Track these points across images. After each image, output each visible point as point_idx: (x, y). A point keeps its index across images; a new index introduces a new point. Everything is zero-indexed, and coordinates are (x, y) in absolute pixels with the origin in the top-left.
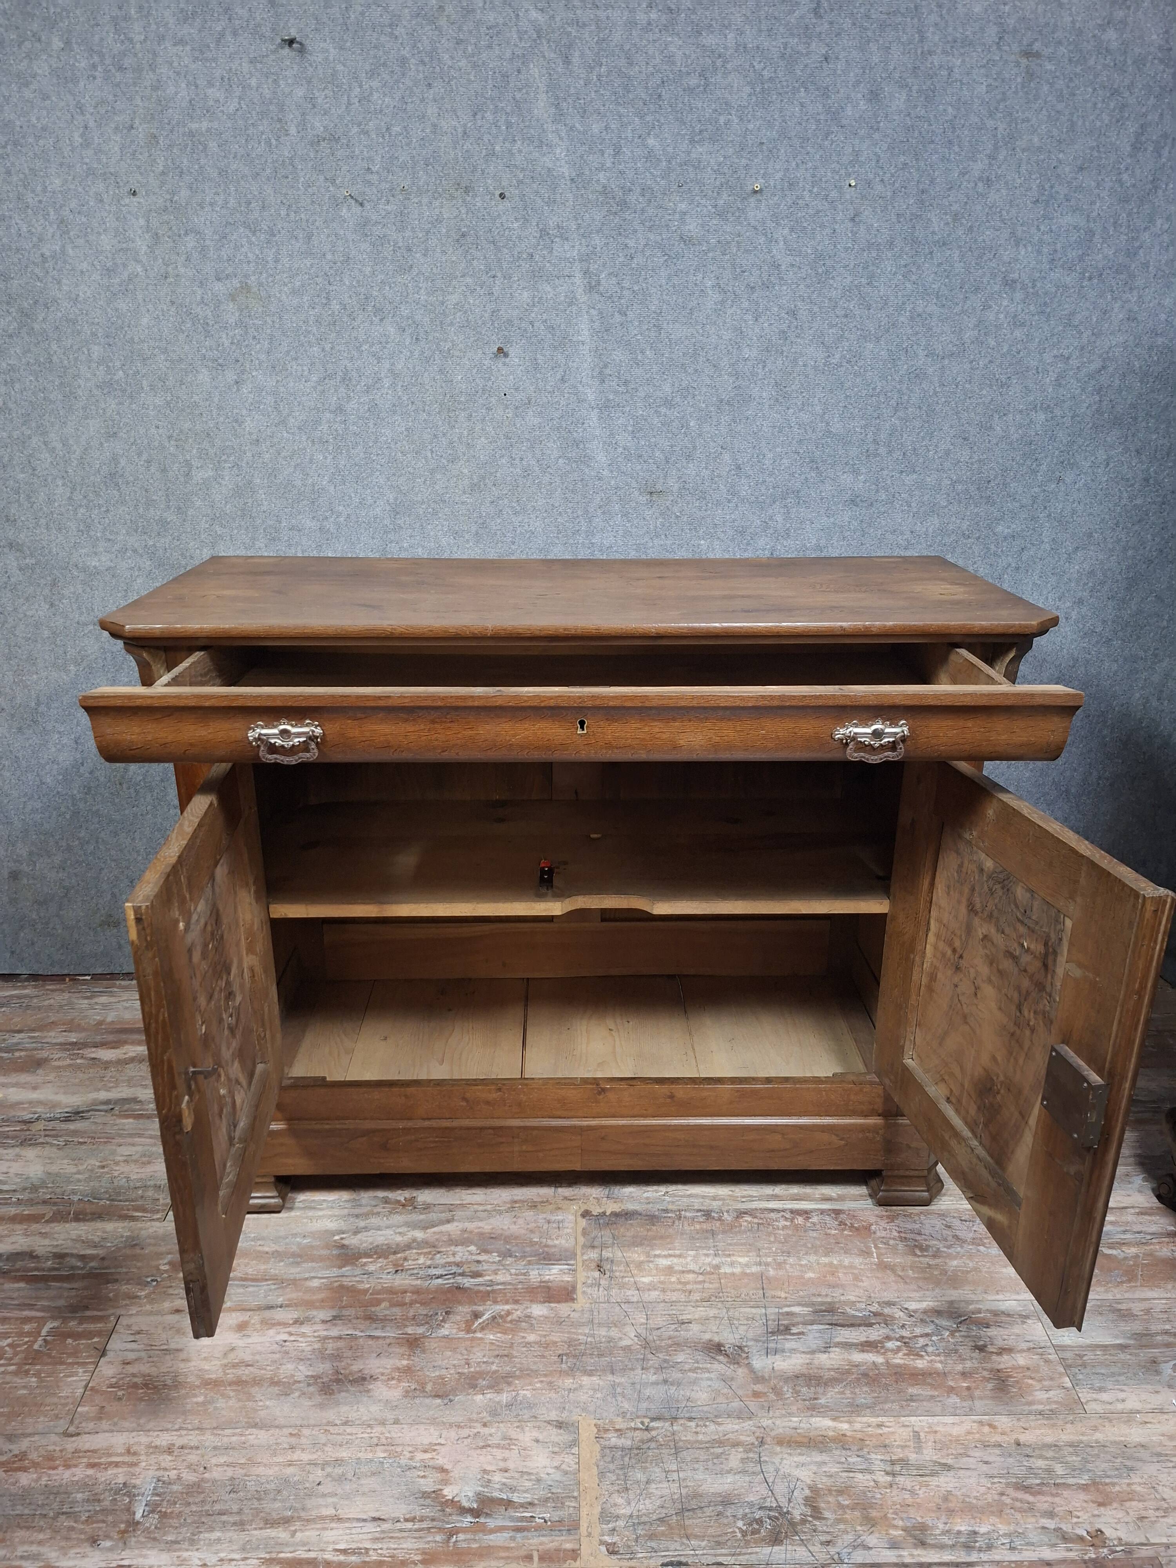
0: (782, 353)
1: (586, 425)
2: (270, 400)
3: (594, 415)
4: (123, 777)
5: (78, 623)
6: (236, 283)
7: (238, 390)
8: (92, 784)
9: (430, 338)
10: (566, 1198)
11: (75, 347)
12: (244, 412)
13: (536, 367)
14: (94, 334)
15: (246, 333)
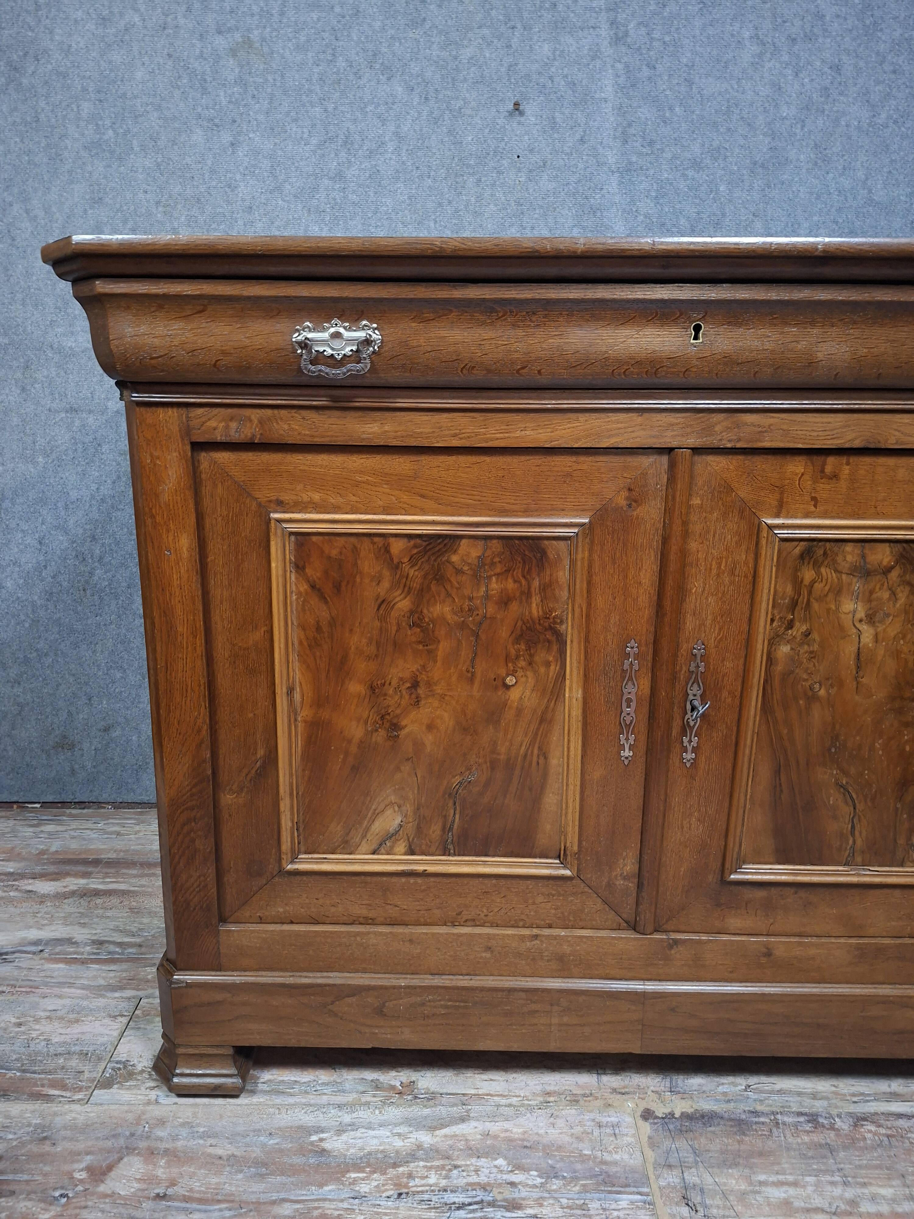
0: (823, 112)
1: (605, 191)
2: (266, 164)
3: (614, 179)
4: (87, 582)
5: (50, 410)
6: (238, 37)
7: (233, 153)
8: (54, 590)
9: (441, 96)
10: (614, 1091)
11: (64, 104)
12: (238, 177)
13: (554, 125)
14: (85, 90)
15: (246, 91)
